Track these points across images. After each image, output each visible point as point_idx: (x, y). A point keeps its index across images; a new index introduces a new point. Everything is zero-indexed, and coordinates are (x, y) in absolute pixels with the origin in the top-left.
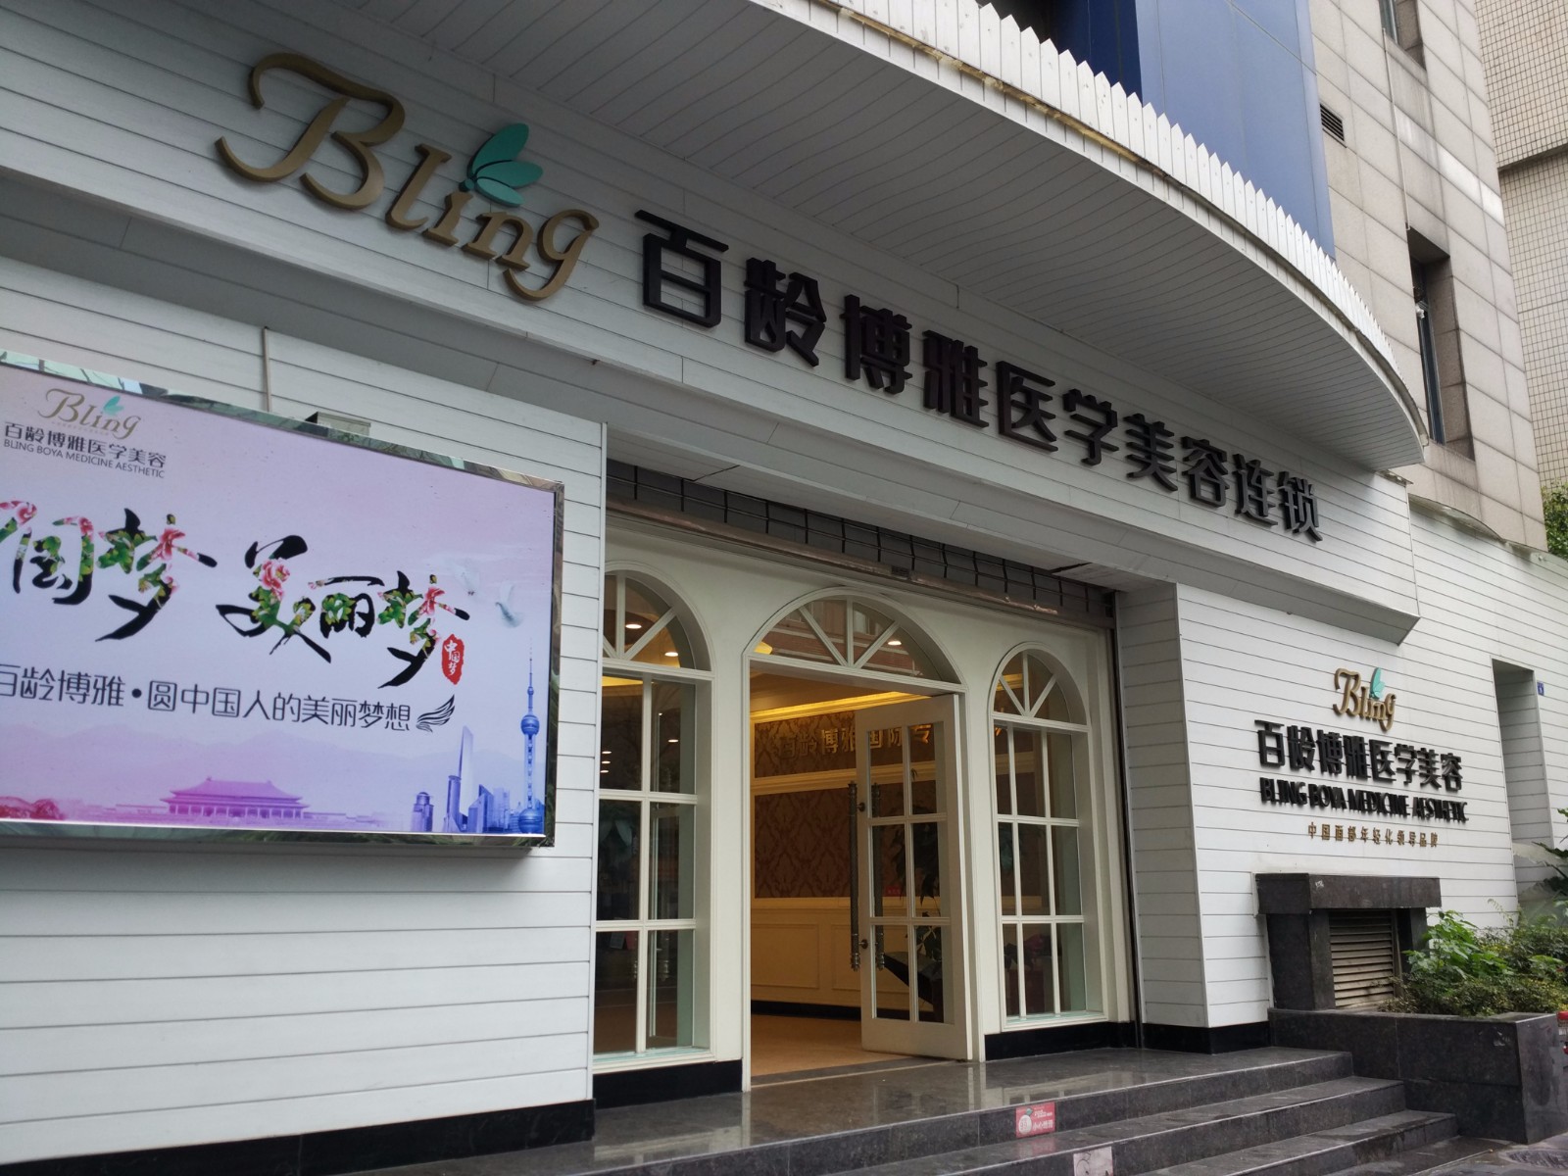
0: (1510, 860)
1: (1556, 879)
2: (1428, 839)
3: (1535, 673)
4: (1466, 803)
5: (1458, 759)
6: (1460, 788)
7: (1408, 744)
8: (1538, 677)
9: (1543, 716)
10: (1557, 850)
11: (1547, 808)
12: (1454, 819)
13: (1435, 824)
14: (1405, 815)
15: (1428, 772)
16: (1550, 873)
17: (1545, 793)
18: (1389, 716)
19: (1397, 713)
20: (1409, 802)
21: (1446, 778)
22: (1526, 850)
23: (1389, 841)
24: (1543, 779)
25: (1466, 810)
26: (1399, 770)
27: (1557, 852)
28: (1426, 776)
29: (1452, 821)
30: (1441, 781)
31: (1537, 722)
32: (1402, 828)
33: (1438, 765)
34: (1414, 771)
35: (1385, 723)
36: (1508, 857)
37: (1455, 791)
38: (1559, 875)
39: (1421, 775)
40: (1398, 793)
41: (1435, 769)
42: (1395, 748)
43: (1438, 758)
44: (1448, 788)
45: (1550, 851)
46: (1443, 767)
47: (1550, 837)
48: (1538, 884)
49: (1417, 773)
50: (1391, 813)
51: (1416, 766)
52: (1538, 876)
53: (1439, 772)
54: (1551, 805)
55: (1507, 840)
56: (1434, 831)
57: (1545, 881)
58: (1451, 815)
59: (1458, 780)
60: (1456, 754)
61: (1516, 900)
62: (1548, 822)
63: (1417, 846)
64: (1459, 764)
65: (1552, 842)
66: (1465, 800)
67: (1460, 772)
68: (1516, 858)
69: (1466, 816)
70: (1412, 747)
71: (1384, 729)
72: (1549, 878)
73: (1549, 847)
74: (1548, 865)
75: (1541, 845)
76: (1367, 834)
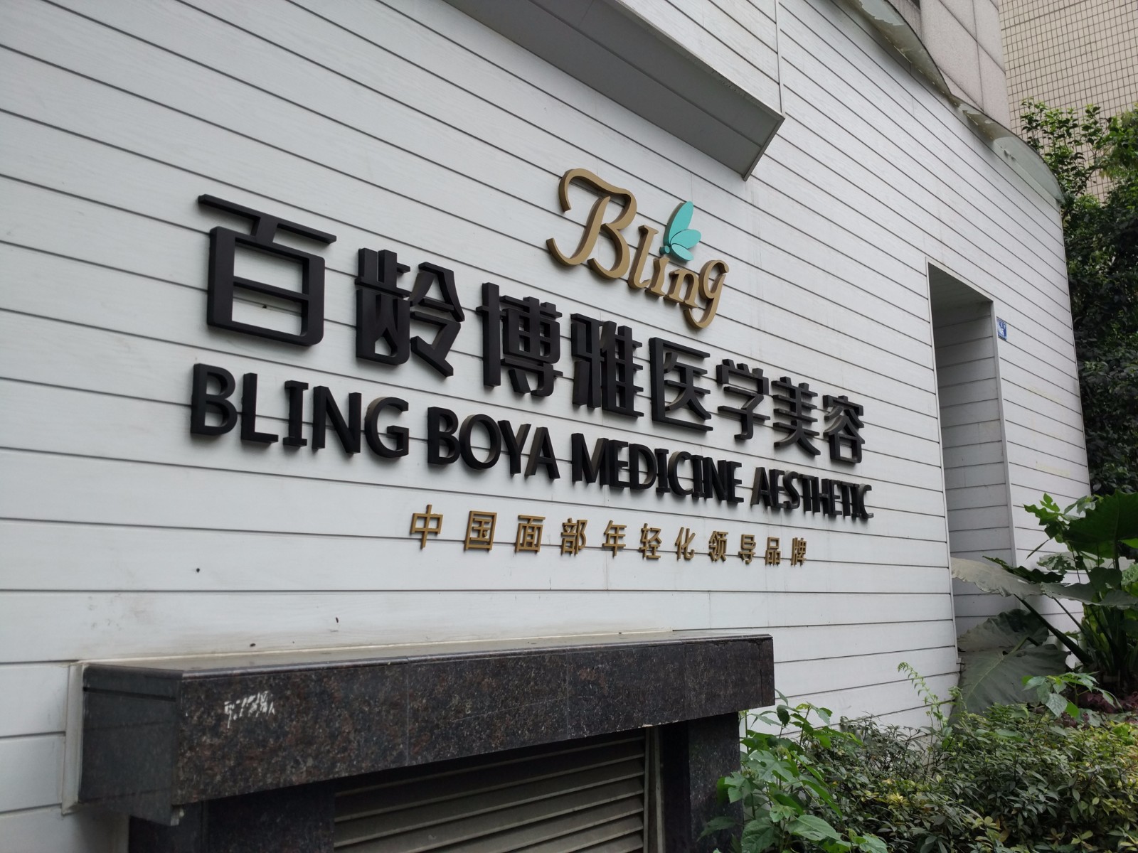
0: (946, 586)
1: (1017, 613)
2: (786, 550)
3: (994, 303)
4: (868, 488)
5: (858, 410)
6: (859, 461)
7: (751, 366)
8: (999, 310)
9: (1005, 370)
10: (1022, 568)
11: (1007, 505)
12: (846, 513)
13: (803, 523)
14: (733, 501)
15: (794, 423)
16: (1008, 606)
17: (1005, 483)
18: (708, 302)
19: (726, 301)
20: (745, 477)
21: (830, 438)
22: (971, 568)
23: (683, 552)
24: (1003, 462)
25: (869, 499)
26: (723, 411)
27: (1022, 572)
28: (790, 431)
29: (839, 517)
30: (819, 444)
31: (996, 378)
32: (720, 527)
33: (817, 414)
34: (761, 419)
35: (697, 315)
36: (944, 581)
37: (849, 463)
38: (1022, 607)
39: (777, 427)
40: (716, 457)
41: (810, 421)
42: (719, 368)
43: (817, 401)
44: (835, 458)
45: (1011, 570)
46: (827, 419)
47: (1010, 548)
48: (990, 619)
49: (769, 423)
50: (695, 495)
51: (766, 407)
52: (992, 607)
53: (819, 427)
54: (1013, 502)
55: (941, 553)
56: (799, 535)
57: (1001, 615)
58: (838, 507)
59: (856, 445)
60: (853, 399)
61: (954, 651)
62: (1008, 527)
63: (758, 564)
64: (860, 418)
65: (1013, 556)
66: (867, 482)
67: (862, 433)
68: (956, 582)
69: (868, 510)
70: (758, 371)
71: (692, 326)
72: (1007, 610)
73: (1009, 564)
74: (1008, 595)
75: (997, 561)
76: (621, 537)
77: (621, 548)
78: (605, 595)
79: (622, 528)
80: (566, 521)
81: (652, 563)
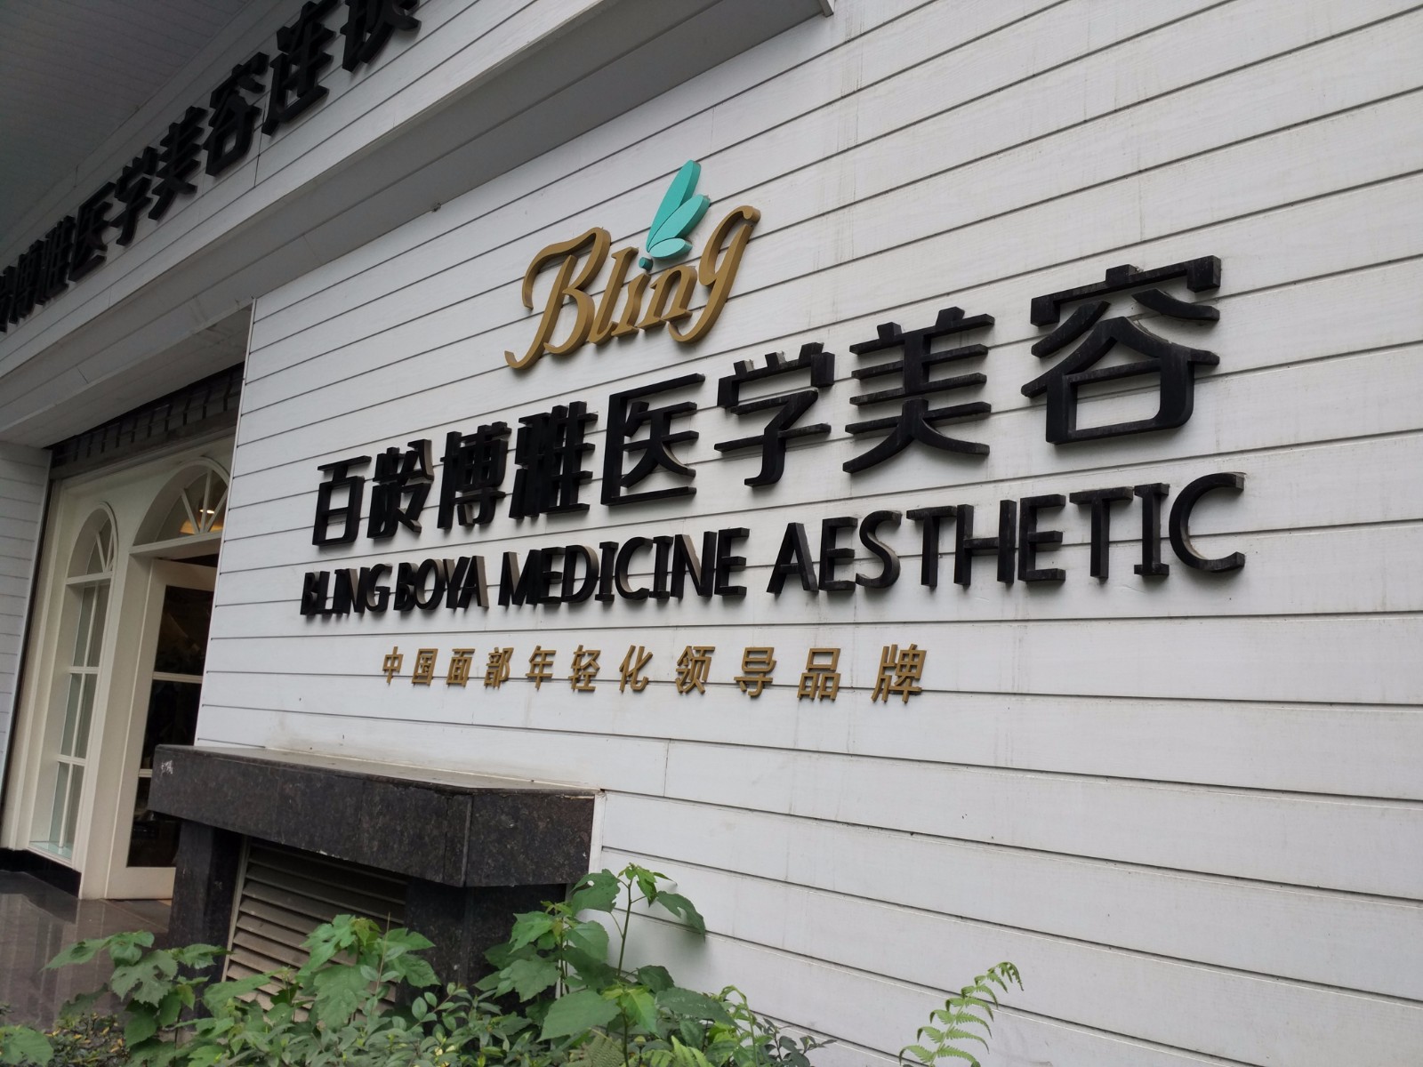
23: (632, 680)
26: (731, 451)
34: (815, 434)
39: (852, 433)
50: (659, 596)
76: (550, 665)
77: (548, 678)
78: (523, 733)
79: (553, 654)
80: (493, 651)
81: (585, 697)
